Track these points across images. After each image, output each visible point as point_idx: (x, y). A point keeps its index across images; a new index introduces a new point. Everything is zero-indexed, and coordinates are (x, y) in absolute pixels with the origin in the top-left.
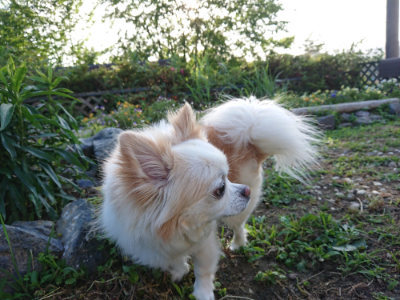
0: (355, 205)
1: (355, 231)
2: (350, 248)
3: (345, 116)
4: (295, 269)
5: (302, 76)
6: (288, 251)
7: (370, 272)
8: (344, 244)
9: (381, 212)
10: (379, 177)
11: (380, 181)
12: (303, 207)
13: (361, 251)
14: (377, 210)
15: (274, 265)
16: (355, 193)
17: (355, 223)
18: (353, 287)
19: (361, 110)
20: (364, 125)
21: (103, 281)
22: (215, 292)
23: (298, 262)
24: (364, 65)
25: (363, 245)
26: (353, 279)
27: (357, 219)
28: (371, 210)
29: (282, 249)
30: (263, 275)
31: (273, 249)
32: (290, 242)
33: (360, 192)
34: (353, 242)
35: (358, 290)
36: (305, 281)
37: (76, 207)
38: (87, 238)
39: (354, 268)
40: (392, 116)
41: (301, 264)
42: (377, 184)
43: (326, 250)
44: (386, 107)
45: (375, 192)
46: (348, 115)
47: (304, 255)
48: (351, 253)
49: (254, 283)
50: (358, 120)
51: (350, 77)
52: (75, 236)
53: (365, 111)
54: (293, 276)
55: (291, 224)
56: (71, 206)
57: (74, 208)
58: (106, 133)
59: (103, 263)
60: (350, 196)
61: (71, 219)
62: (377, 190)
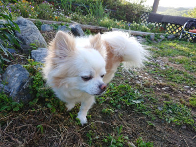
0: (138, 82)
1: (140, 95)
2: (138, 102)
4: (117, 108)
5: (117, 10)
6: (114, 100)
7: (145, 113)
8: (135, 100)
9: (149, 87)
10: (147, 71)
11: (148, 73)
12: (118, 80)
13: (143, 103)
14: (147, 86)
15: (108, 105)
16: (138, 76)
17: (139, 91)
18: (140, 118)
19: (139, 35)
21: (34, 110)
22: (87, 117)
23: (117, 105)
24: (143, 12)
25: (142, 100)
26: (139, 115)
27: (139, 89)
28: (145, 86)
29: (112, 98)
30: (105, 110)
31: (108, 98)
32: (114, 96)
33: (140, 76)
34: (139, 99)
35: (141, 120)
36: (121, 114)
37: (16, 68)
38: (24, 87)
39: (139, 110)
40: (150, 41)
41: (119, 106)
42: (146, 74)
43: (129, 102)
44: (149, 36)
45: (146, 77)
47: (120, 102)
48: (139, 104)
49: (101, 113)
51: (136, 17)
52: (17, 85)
53: (141, 36)
54: (116, 111)
55: (115, 88)
56: (12, 67)
57: (15, 69)
58: (23, 22)
59: (32, 100)
60: (137, 78)
61: (14, 75)
62: (146, 76)
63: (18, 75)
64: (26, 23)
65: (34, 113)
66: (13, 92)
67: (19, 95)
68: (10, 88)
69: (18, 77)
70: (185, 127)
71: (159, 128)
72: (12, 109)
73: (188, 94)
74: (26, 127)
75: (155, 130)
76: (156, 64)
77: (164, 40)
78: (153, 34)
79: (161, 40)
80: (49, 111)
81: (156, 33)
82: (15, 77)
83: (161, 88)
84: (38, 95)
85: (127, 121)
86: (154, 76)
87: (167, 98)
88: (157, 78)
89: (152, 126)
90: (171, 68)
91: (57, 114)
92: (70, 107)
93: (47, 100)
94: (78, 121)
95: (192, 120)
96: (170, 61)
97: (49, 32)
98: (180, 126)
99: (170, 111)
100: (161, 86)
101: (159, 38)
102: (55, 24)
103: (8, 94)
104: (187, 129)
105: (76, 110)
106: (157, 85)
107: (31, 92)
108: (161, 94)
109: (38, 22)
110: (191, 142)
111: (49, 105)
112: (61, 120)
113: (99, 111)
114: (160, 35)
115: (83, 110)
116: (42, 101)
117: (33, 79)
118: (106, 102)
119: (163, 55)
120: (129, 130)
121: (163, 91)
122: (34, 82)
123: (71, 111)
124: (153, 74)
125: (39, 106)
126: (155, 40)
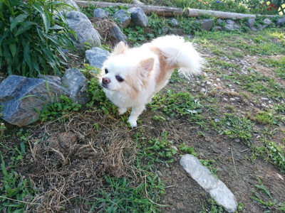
0: (203, 90)
1: (199, 104)
2: (195, 112)
3: (220, 21)
4: (169, 116)
6: (168, 108)
7: (199, 123)
8: (192, 109)
9: (214, 97)
10: (220, 76)
11: (220, 78)
12: (179, 86)
13: (199, 113)
14: (212, 96)
15: (161, 113)
16: (206, 83)
17: (201, 100)
19: (230, 19)
20: (228, 31)
21: (91, 111)
23: (171, 113)
25: (200, 111)
26: (191, 124)
27: (202, 98)
28: (210, 95)
29: (166, 107)
30: (157, 117)
31: (162, 106)
32: (170, 104)
33: (209, 83)
34: (197, 109)
35: (192, 129)
36: (172, 122)
38: (82, 90)
39: (193, 121)
40: (247, 28)
41: (173, 115)
42: (218, 80)
43: (184, 111)
44: (246, 20)
45: (215, 85)
46: (221, 21)
47: (175, 111)
48: (194, 114)
49: (152, 119)
50: (226, 26)
52: (76, 89)
53: (232, 20)
54: (168, 119)
55: (172, 96)
56: (70, 71)
57: (73, 73)
58: (75, 16)
59: (89, 102)
60: (203, 85)
61: (72, 79)
62: (217, 83)
63: (76, 79)
64: (78, 17)
65: (90, 114)
66: (73, 94)
67: (77, 97)
68: (69, 91)
69: (76, 81)
70: (238, 141)
71: (208, 138)
72: (72, 109)
73: (261, 108)
74: (85, 124)
75: (204, 140)
76: (237, 66)
77: (268, 26)
78: (254, 16)
79: (264, 26)
80: (103, 113)
81: (259, 15)
82: (73, 81)
83: (229, 98)
84: (94, 98)
85: (178, 129)
86: (227, 83)
87: (230, 110)
88: (230, 85)
89: (202, 136)
90: (256, 73)
91: (110, 116)
92: (122, 111)
93: (101, 103)
94: (128, 124)
95: (250, 135)
96: (259, 63)
97: (103, 19)
98: (234, 139)
99: (229, 124)
100: (230, 96)
101: (262, 24)
102: (111, 6)
103: (68, 96)
104: (239, 143)
105: (127, 114)
106: (226, 94)
107: (88, 96)
108: (226, 105)
109: (90, 5)
110: (239, 154)
111: (103, 108)
112: (113, 122)
113: (151, 117)
114: (264, 18)
115: (134, 115)
116: (97, 103)
117: (89, 84)
118: (159, 110)
119: (254, 53)
120: (177, 137)
121: (230, 102)
122: (90, 86)
123: (123, 116)
124: (228, 81)
125: (95, 108)
126: (255, 26)
